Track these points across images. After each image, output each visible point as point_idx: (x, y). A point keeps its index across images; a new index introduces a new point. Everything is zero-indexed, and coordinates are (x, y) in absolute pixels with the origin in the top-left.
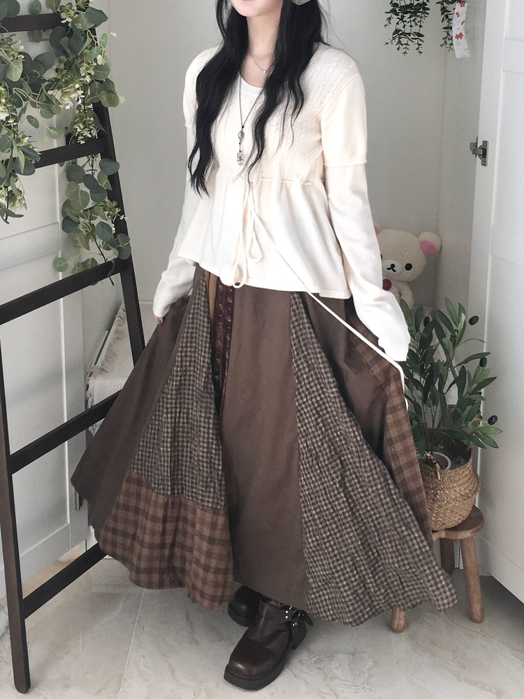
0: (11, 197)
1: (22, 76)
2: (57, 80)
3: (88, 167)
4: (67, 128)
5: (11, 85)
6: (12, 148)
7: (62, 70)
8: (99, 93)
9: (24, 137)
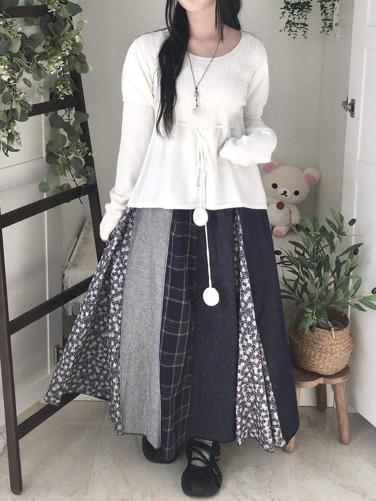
0: (11, 137)
1: (20, 50)
2: (45, 53)
3: (65, 117)
4: (51, 89)
5: (12, 56)
6: (12, 101)
7: (48, 46)
8: (74, 64)
9: (21, 93)
